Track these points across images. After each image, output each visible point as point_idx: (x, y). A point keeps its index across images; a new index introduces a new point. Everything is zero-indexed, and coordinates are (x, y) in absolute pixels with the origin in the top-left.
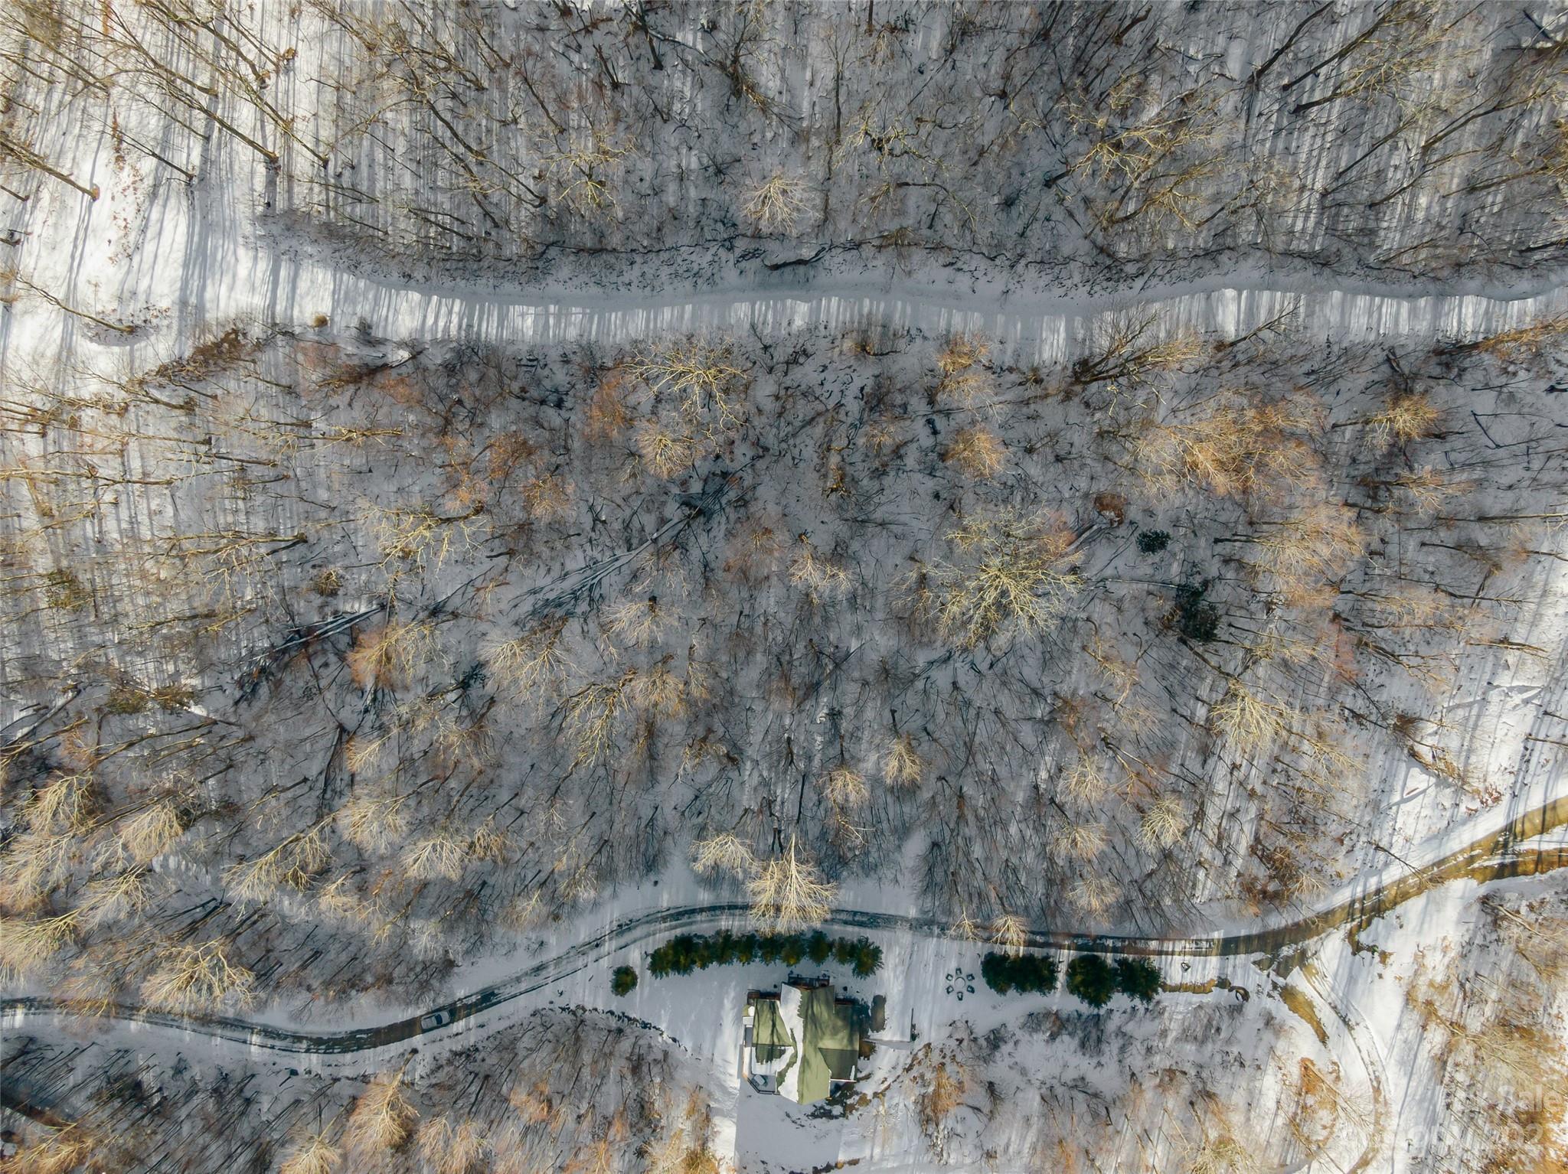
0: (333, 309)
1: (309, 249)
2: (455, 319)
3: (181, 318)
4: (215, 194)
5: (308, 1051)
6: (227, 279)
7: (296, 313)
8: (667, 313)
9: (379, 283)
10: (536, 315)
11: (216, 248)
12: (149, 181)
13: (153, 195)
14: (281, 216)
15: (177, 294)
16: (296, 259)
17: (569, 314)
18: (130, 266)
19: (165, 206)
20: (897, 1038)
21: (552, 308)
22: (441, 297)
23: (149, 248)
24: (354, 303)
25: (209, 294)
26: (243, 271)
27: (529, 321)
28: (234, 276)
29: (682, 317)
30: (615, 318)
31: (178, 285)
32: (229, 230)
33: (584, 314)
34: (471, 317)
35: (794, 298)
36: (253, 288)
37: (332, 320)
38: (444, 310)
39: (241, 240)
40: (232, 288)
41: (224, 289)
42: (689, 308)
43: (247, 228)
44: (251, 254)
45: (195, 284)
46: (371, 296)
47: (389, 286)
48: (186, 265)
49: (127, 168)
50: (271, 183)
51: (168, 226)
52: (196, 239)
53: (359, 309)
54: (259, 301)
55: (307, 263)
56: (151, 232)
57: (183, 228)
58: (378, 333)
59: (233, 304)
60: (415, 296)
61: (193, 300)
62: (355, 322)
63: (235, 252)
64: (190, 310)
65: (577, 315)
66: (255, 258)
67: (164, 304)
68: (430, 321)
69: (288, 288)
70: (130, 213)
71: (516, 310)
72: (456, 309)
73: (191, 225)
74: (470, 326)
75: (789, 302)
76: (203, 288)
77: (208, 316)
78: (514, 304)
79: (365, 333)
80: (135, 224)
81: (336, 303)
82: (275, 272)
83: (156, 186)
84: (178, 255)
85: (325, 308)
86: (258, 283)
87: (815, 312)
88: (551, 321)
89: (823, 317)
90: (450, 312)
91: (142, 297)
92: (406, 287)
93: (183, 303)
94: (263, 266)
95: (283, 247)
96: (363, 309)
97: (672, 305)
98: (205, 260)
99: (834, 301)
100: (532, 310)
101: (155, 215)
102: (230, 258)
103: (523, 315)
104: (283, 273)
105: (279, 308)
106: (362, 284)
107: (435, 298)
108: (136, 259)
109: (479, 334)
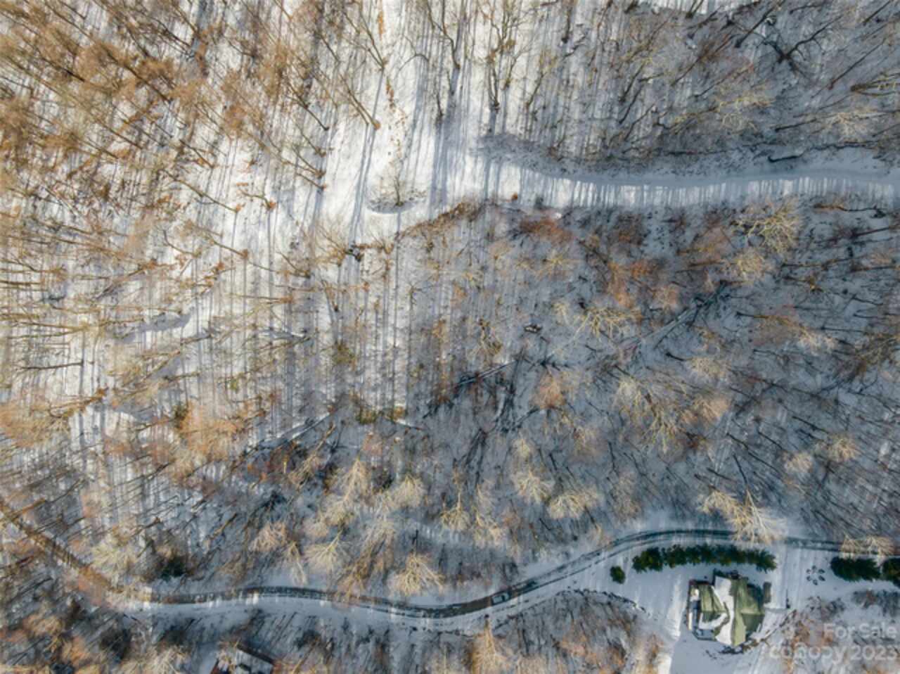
0: (521, 190)
1: (509, 156)
2: (590, 195)
3: (432, 197)
4: (455, 125)
5: (424, 616)
6: (459, 174)
7: (500, 192)
8: (711, 189)
9: (547, 175)
10: (637, 191)
11: (452, 157)
12: (411, 118)
13: (414, 126)
14: (496, 137)
15: (430, 183)
16: (500, 162)
17: (655, 190)
18: (402, 168)
19: (421, 132)
20: (778, 607)
21: (646, 187)
22: (582, 181)
23: (413, 157)
24: (533, 186)
25: (449, 182)
26: (468, 169)
27: (633, 194)
28: (463, 172)
29: (720, 191)
30: (682, 192)
31: (431, 178)
32: (461, 145)
33: (664, 190)
34: (599, 194)
35: (785, 178)
36: (474, 179)
37: (520, 196)
38: (584, 190)
39: (468, 151)
40: (462, 179)
41: (457, 180)
42: (724, 185)
43: (473, 144)
44: (473, 159)
45: (440, 177)
46: (542, 182)
47: (553, 176)
48: (435, 166)
49: (398, 111)
50: (493, 118)
51: (424, 143)
52: (440, 151)
53: (535, 190)
54: (478, 186)
55: (506, 164)
56: (414, 147)
57: (432, 145)
58: (547, 203)
59: (463, 189)
60: (567, 182)
61: (439, 186)
62: (533, 198)
63: (464, 158)
64: (438, 193)
65: (659, 191)
66: (476, 162)
67: (422, 189)
68: (576, 196)
69: (495, 179)
70: (401, 136)
71: (625, 188)
72: (591, 188)
73: (437, 143)
74: (599, 198)
75: (781, 181)
76: (445, 180)
77: (448, 195)
78: (623, 185)
79: (540, 204)
80: (405, 143)
81: (522, 187)
82: (487, 169)
83: (415, 121)
84: (430, 160)
85: (516, 189)
86: (477, 175)
87: (796, 186)
88: (645, 194)
89: (800, 190)
90: (587, 191)
91: (409, 185)
92: (562, 176)
93: (434, 188)
94: (480, 166)
95: (494, 154)
96: (538, 190)
97: (715, 184)
98: (445, 164)
99: (807, 179)
100: (634, 188)
101: (416, 137)
102: (461, 161)
103: (629, 191)
104: (492, 170)
105: (490, 190)
106: (537, 175)
107: (579, 183)
108: (406, 163)
109: (604, 202)
